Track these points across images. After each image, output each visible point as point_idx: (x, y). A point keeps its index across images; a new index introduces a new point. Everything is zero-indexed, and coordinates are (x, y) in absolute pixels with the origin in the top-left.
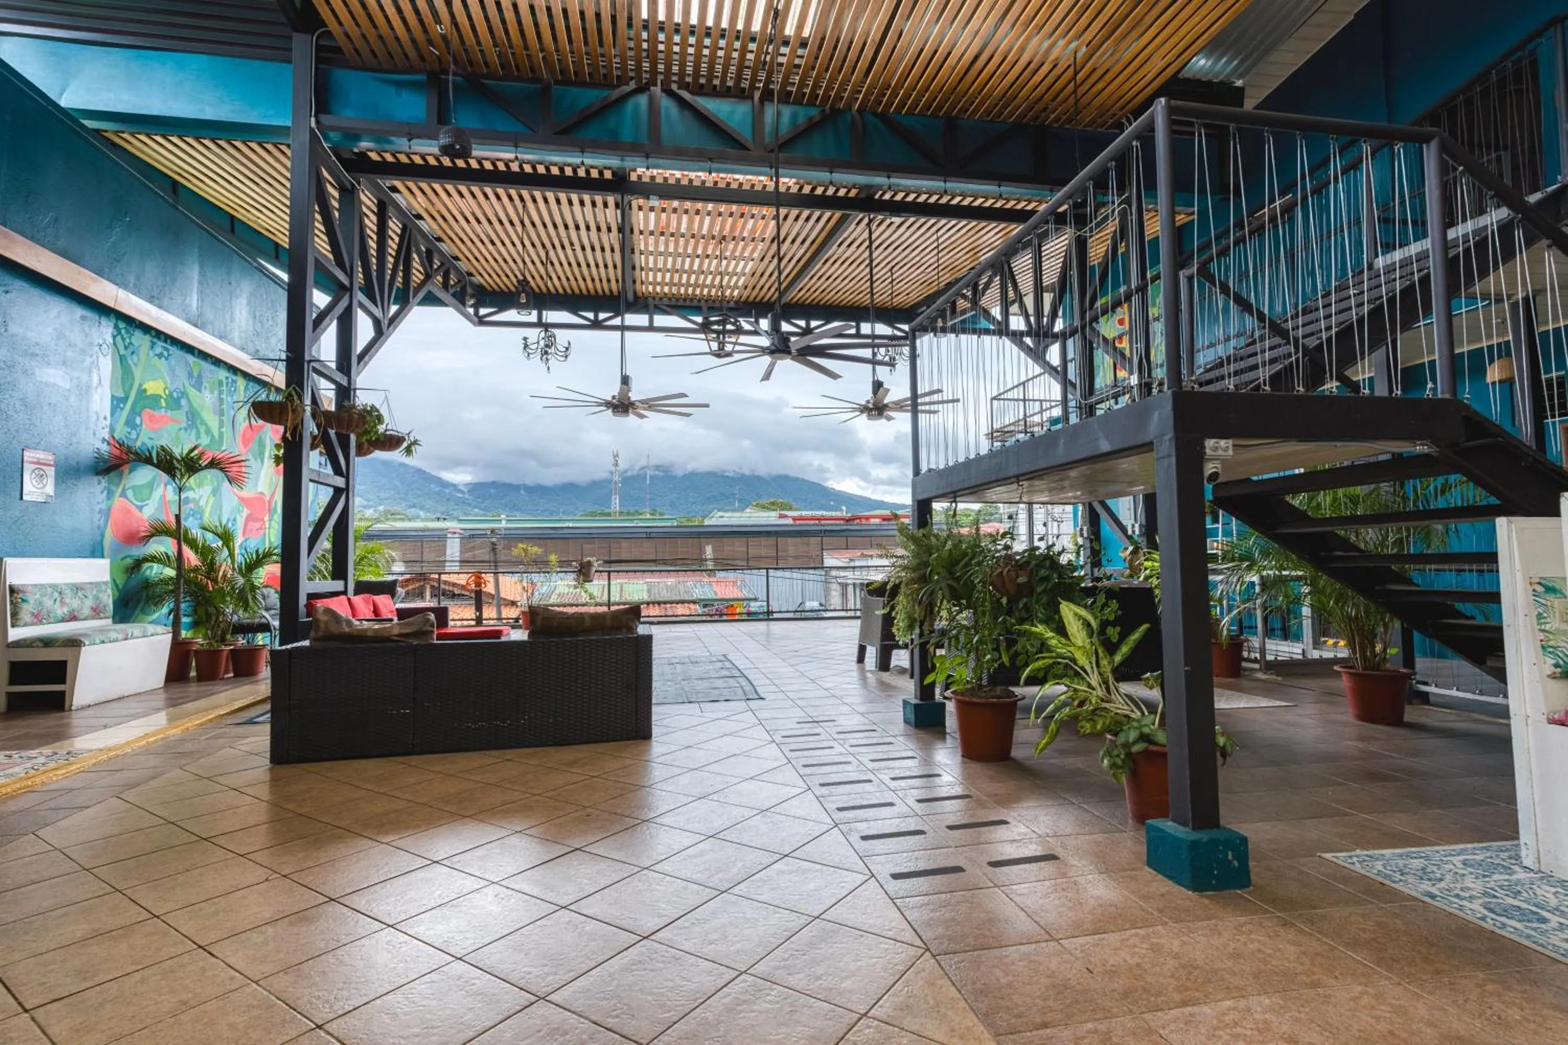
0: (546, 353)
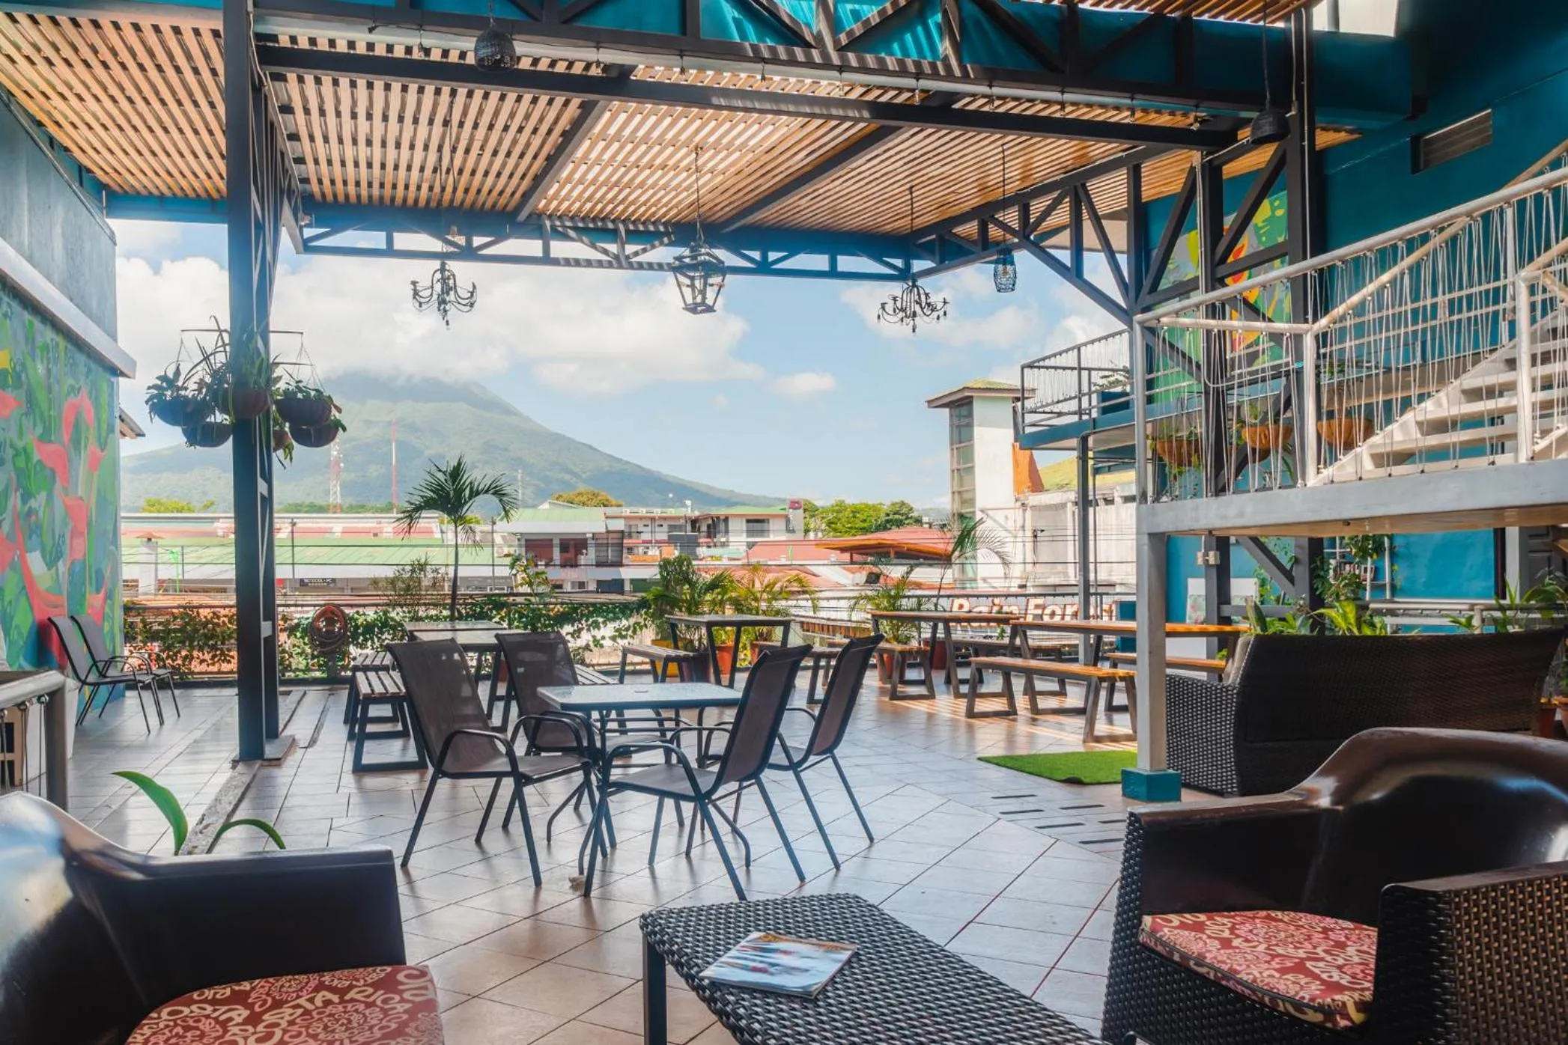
0: (444, 302)
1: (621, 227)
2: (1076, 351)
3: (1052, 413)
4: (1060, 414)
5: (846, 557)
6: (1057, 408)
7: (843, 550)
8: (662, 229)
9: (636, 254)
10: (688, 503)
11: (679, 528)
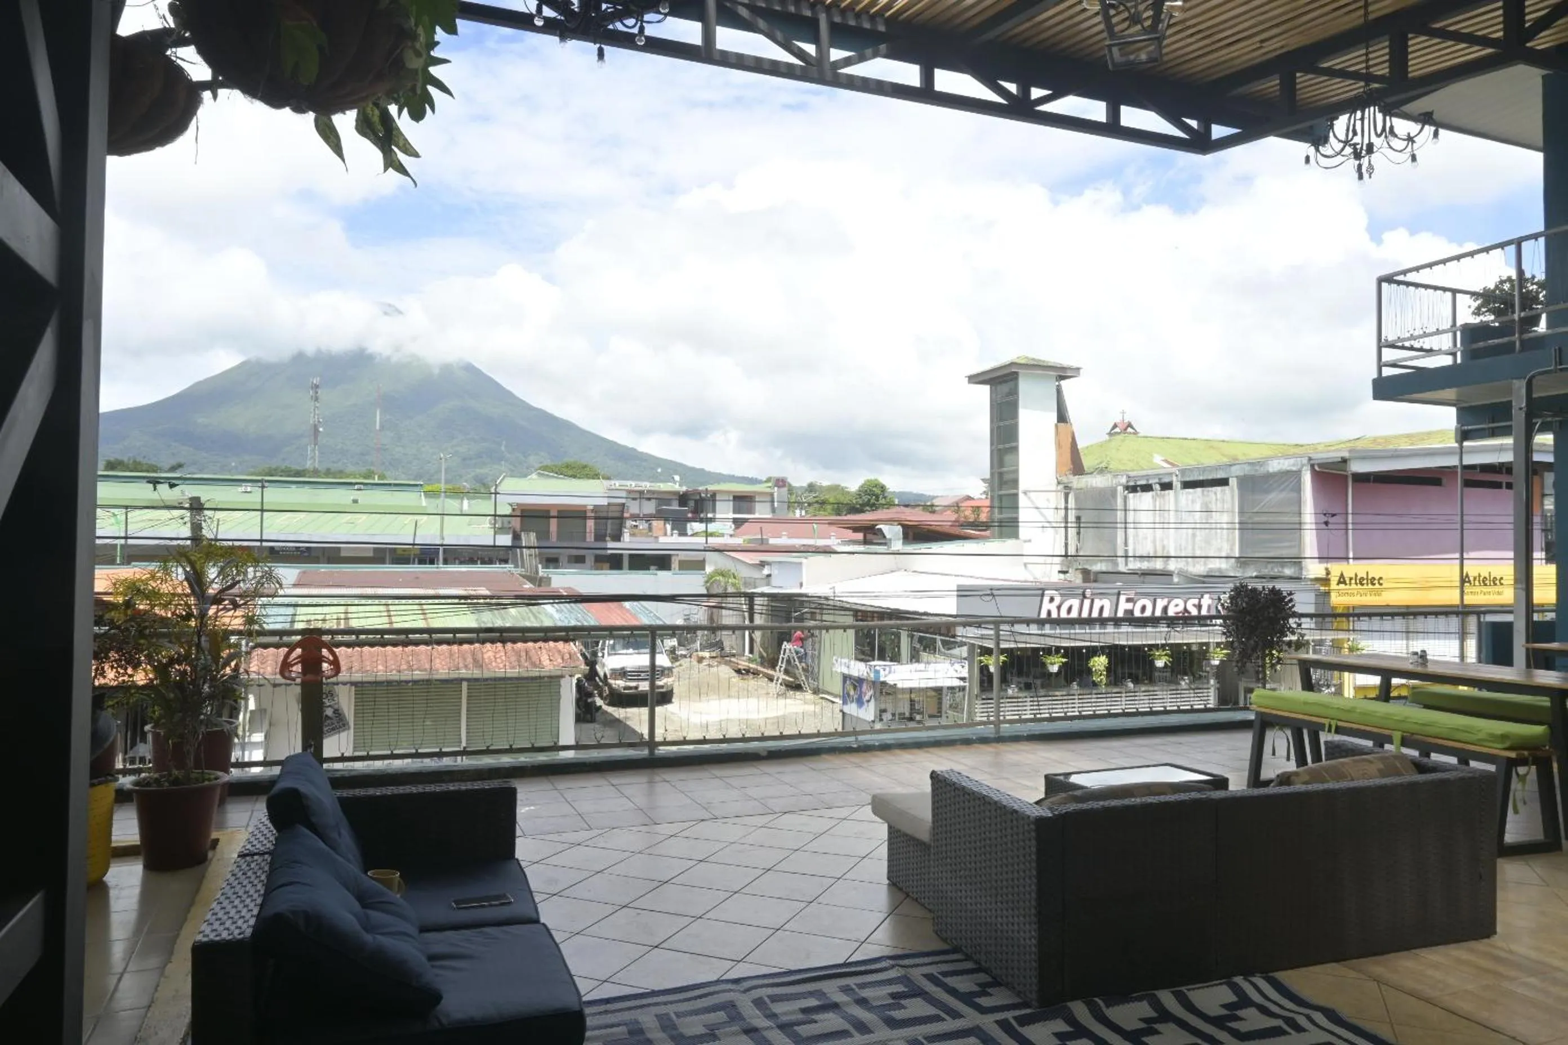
1: (823, 18)
2: (1512, 249)
3: (1421, 350)
4: (1430, 352)
5: (860, 536)
6: (1427, 343)
7: (856, 530)
8: (882, 28)
9: (848, 62)
10: (677, 478)
11: (668, 502)
